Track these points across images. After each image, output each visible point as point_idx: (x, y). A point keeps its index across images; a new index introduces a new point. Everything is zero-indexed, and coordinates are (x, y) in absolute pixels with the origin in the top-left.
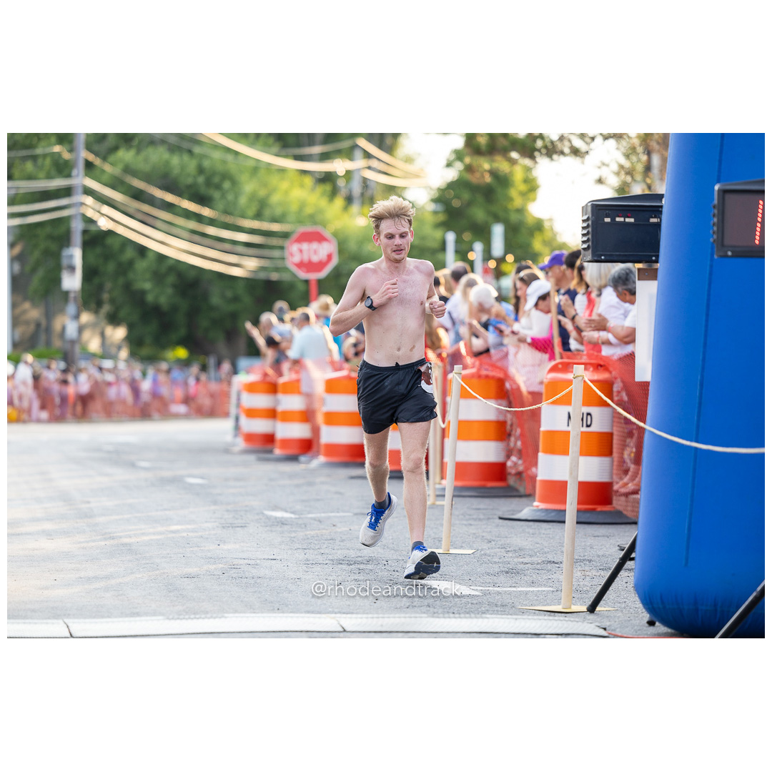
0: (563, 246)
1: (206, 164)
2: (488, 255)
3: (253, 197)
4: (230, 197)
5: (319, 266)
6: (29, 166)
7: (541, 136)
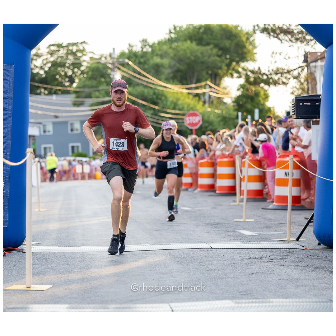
0: (278, 117)
1: (156, 91)
2: (253, 119)
3: (172, 102)
4: (165, 102)
5: (196, 124)
6: (97, 93)
7: (271, 78)
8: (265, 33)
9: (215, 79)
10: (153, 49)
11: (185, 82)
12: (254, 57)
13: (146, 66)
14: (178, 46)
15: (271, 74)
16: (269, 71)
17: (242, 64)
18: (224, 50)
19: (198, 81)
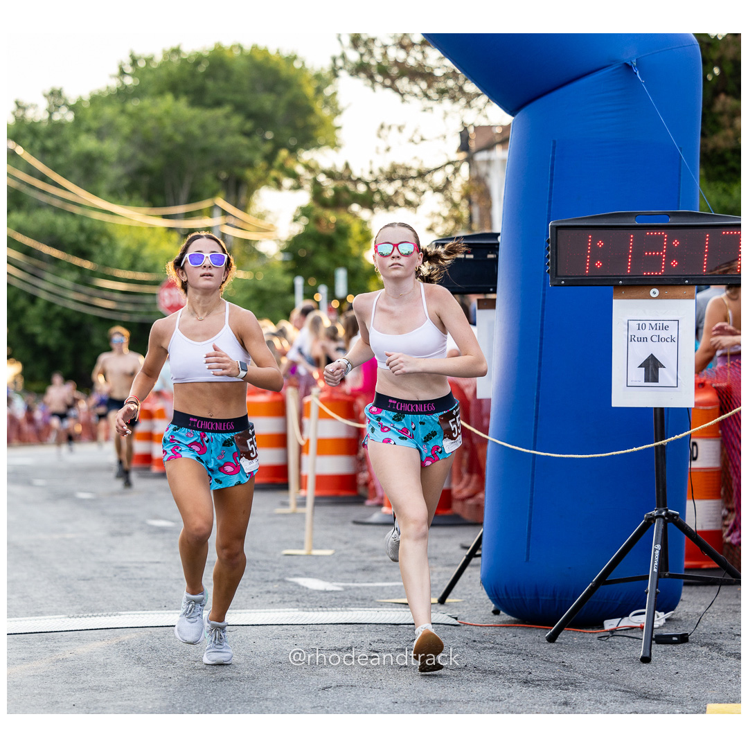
1: (87, 224)
2: (332, 295)
3: (127, 251)
4: (108, 252)
7: (378, 191)
8: (362, 75)
9: (237, 193)
10: (79, 114)
11: (159, 200)
12: (335, 137)
13: (61, 160)
14: (141, 109)
15: (376, 181)
16: (371, 173)
17: (306, 156)
18: (260, 120)
19: (194, 197)
